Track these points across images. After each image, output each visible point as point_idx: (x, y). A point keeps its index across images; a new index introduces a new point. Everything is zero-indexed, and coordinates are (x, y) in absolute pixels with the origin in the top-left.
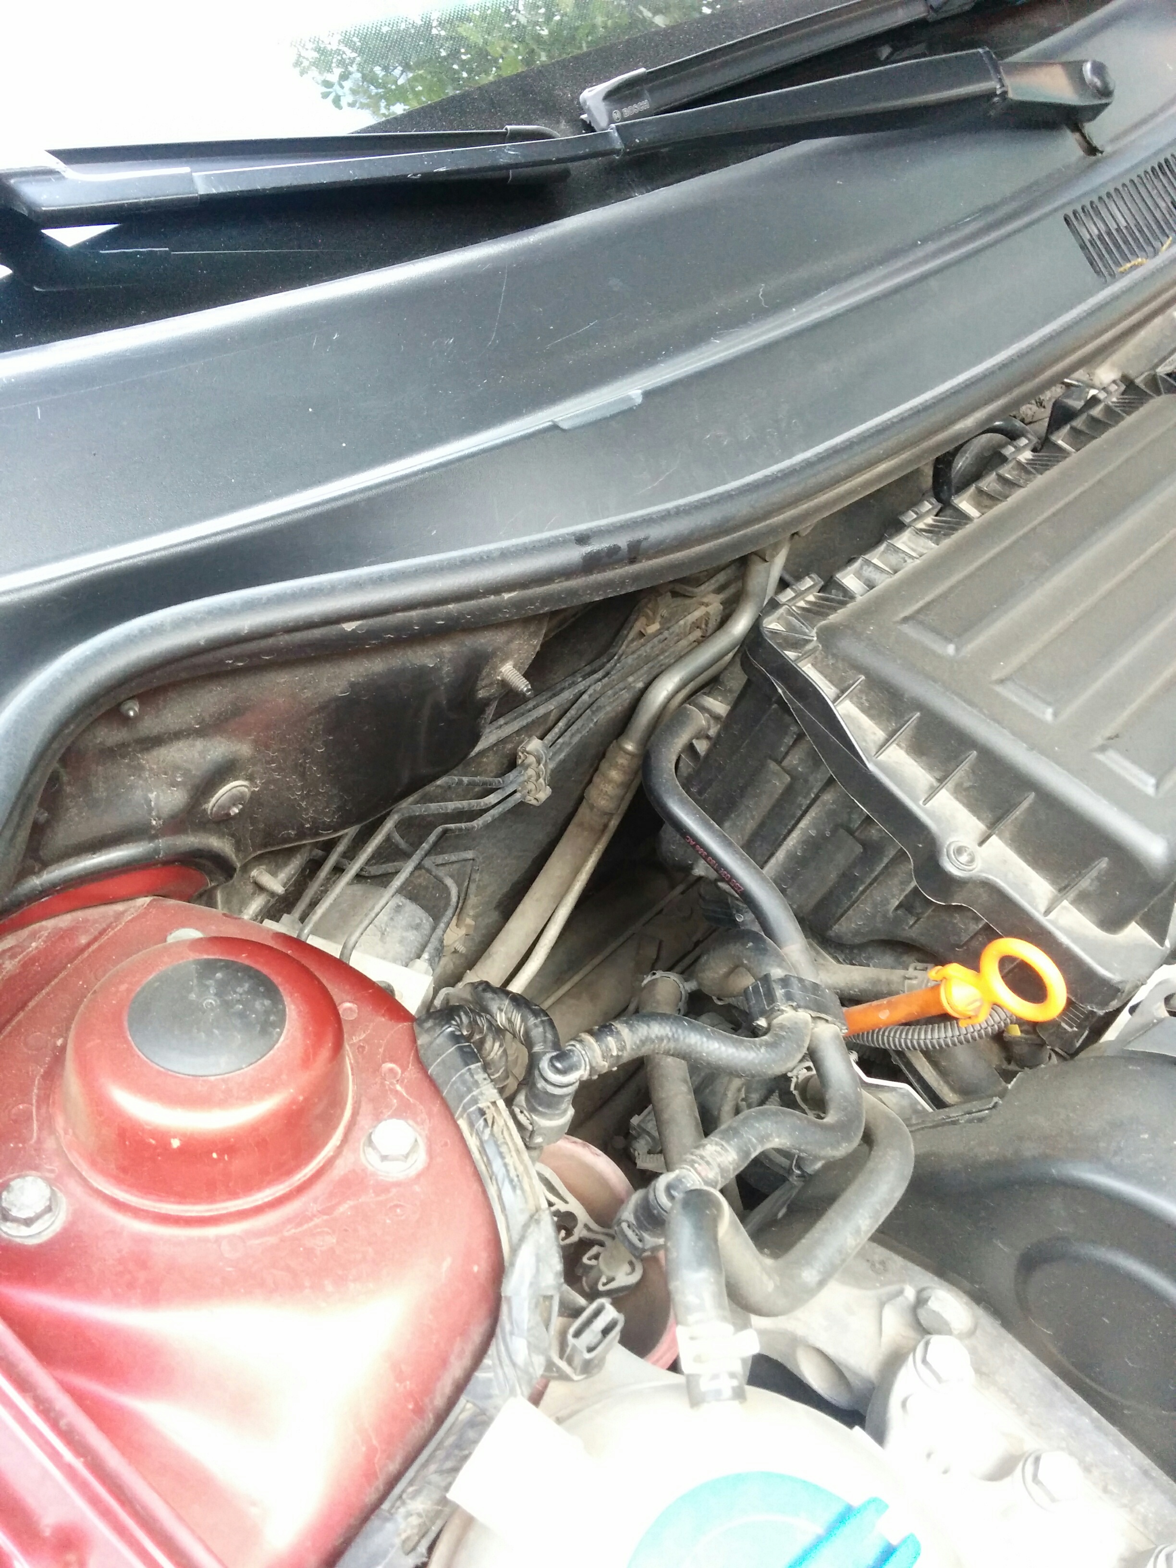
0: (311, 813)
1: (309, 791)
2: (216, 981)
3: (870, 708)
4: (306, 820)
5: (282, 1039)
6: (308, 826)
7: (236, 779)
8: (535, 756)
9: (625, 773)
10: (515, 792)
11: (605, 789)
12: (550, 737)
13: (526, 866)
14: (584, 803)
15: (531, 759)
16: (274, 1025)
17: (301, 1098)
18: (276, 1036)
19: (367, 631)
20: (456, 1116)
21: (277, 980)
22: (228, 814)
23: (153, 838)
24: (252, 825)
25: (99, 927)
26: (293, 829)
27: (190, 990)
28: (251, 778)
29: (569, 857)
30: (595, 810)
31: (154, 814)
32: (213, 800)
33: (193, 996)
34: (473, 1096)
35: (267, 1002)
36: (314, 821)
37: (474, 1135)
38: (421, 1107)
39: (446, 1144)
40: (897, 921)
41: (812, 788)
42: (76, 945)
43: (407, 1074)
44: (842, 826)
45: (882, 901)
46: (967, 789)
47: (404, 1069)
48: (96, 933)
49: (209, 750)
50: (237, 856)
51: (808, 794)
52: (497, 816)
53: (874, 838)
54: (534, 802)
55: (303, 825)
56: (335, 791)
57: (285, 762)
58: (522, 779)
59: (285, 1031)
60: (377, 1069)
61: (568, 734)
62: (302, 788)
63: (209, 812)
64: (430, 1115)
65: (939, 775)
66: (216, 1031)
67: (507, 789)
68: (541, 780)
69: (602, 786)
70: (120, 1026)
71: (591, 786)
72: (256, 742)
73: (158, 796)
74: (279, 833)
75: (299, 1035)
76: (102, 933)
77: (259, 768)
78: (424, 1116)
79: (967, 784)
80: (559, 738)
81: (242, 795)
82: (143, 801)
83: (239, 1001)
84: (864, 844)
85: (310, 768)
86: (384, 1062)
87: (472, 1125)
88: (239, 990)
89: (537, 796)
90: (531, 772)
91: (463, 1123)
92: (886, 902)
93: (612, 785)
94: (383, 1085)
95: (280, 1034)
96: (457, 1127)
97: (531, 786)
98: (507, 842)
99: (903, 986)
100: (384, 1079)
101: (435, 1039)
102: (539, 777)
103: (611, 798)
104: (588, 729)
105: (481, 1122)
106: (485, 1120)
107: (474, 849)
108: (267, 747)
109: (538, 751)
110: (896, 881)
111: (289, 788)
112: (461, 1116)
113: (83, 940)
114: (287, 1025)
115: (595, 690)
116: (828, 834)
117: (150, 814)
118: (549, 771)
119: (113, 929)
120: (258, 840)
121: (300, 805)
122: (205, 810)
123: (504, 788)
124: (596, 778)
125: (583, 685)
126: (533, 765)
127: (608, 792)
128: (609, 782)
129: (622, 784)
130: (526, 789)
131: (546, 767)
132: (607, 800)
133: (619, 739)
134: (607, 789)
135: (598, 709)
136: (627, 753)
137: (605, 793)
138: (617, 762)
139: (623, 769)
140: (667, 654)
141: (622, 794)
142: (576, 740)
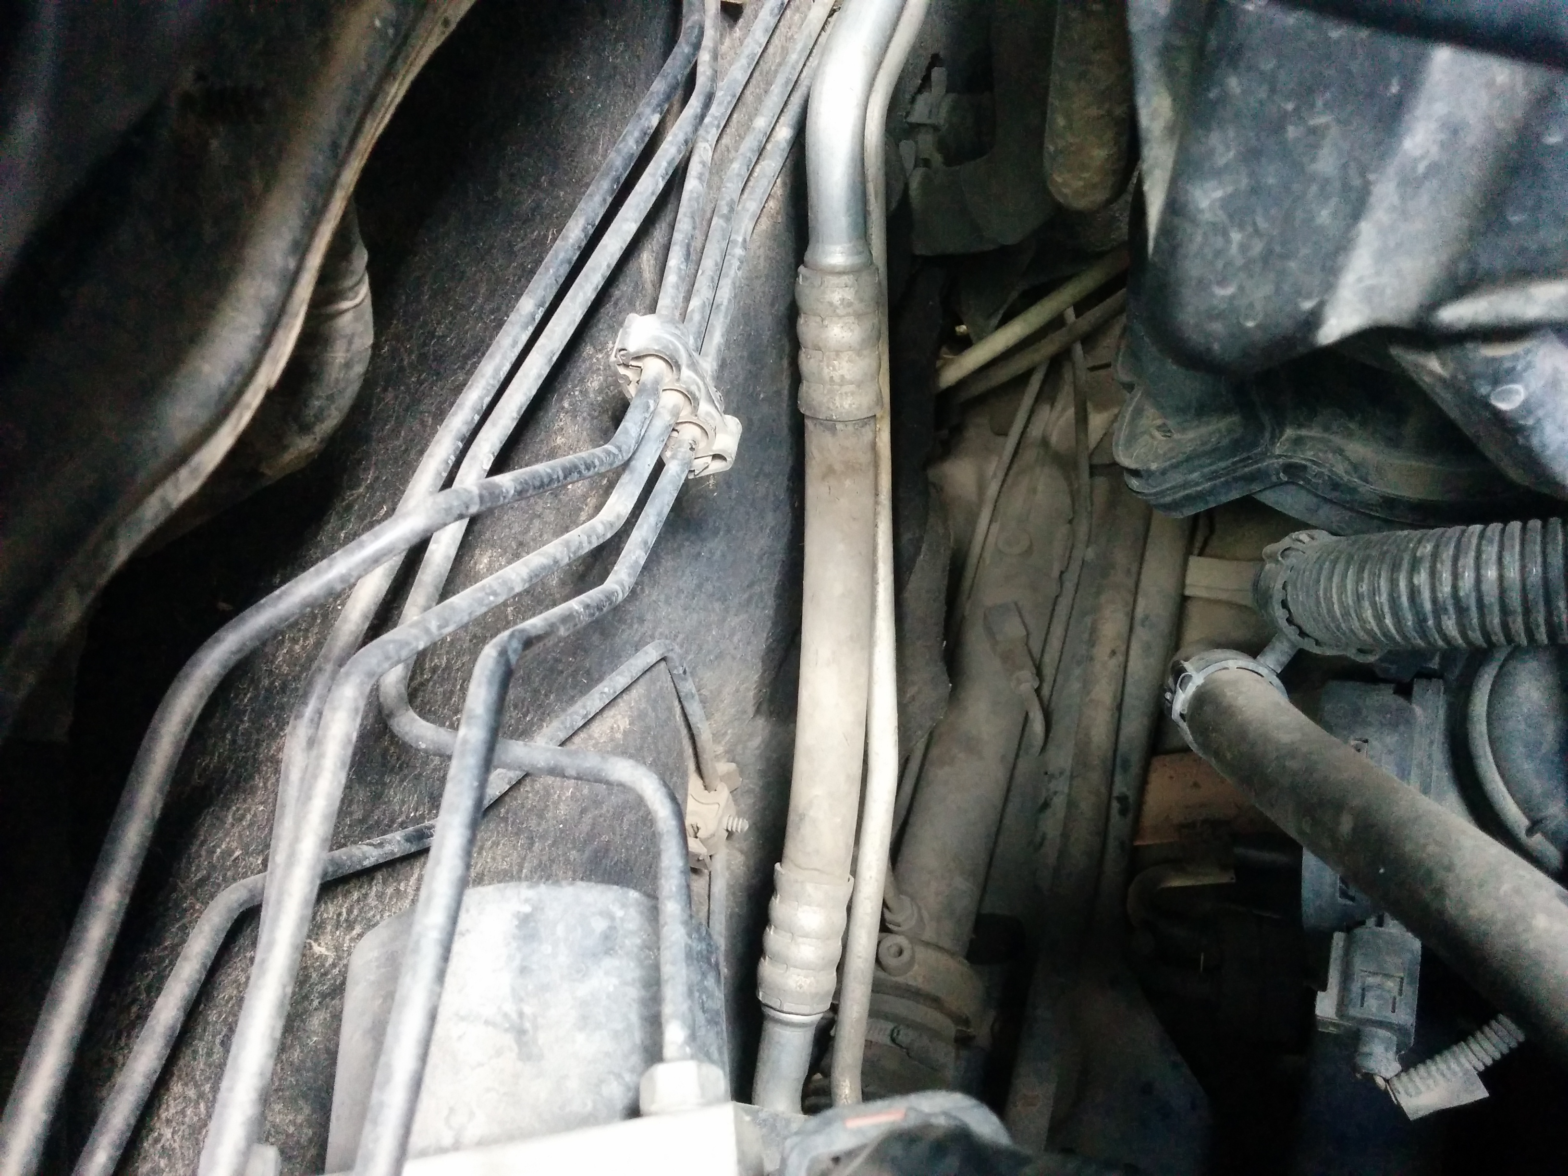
8: (658, 355)
9: (859, 316)
10: (660, 465)
11: (836, 375)
12: (665, 301)
13: (769, 612)
14: (809, 424)
15: (653, 367)
29: (841, 547)
30: (839, 426)
52: (652, 540)
54: (717, 466)
58: (658, 424)
61: (703, 283)
67: (639, 462)
68: (704, 407)
69: (826, 372)
71: (804, 388)
80: (687, 299)
89: (717, 448)
90: (670, 400)
93: (845, 356)
97: (688, 432)
98: (709, 587)
102: (694, 401)
103: (859, 384)
104: (737, 264)
107: (652, 637)
109: (657, 339)
115: (704, 164)
118: (709, 380)
123: (633, 463)
124: (808, 363)
125: (671, 143)
126: (667, 380)
127: (848, 377)
128: (838, 353)
129: (865, 343)
130: (680, 444)
131: (696, 371)
132: (853, 393)
133: (808, 256)
134: (841, 372)
135: (732, 210)
136: (841, 273)
137: (843, 381)
138: (831, 304)
139: (850, 310)
140: (799, 46)
141: (875, 364)
142: (725, 293)
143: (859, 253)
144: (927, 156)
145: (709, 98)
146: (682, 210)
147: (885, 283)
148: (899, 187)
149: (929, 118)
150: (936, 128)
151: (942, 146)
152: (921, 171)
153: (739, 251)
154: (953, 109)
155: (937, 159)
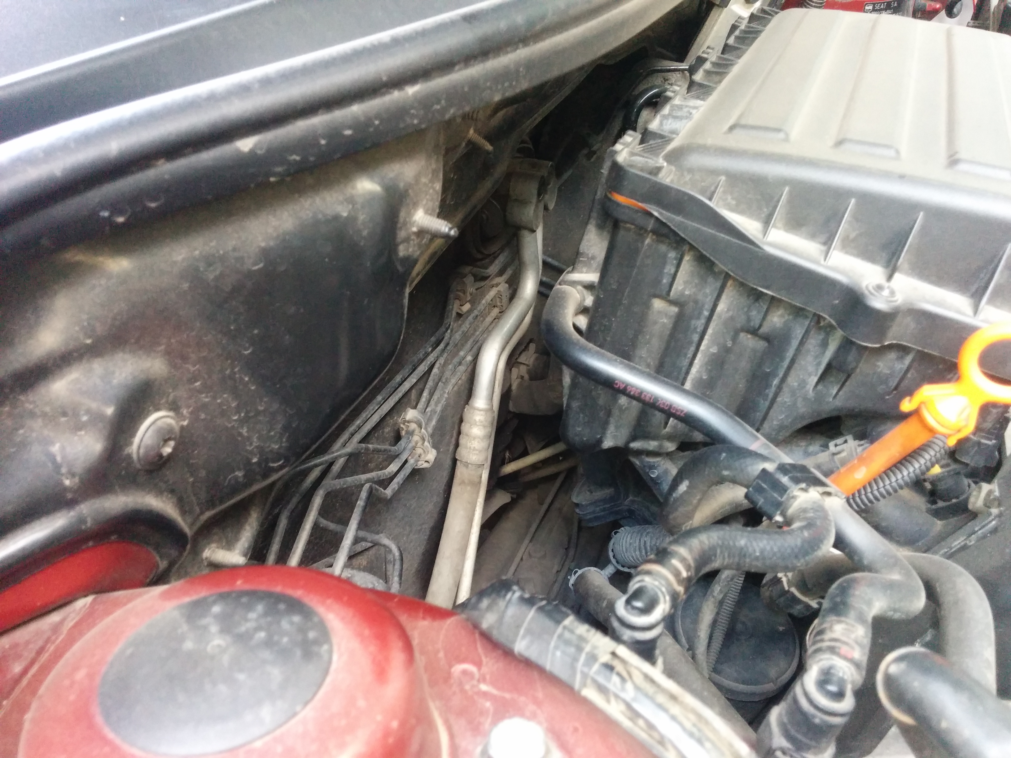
0: (256, 442)
1: (247, 412)
2: (216, 617)
3: (737, 205)
4: (251, 452)
5: (335, 657)
6: (255, 460)
7: (158, 409)
8: (415, 422)
9: (484, 427)
10: (406, 461)
11: (472, 446)
12: (420, 406)
14: (458, 463)
15: (413, 426)
16: (317, 642)
17: (395, 724)
18: (326, 657)
19: (269, 150)
20: (577, 686)
21: (298, 593)
22: (161, 456)
23: (70, 504)
24: (192, 475)
25: (34, 647)
26: (239, 469)
27: (182, 639)
28: (174, 407)
30: (470, 466)
31: (64, 470)
32: (136, 440)
33: (189, 645)
34: (587, 654)
35: (296, 619)
36: (261, 450)
37: (613, 699)
38: (522, 699)
39: (576, 730)
40: (819, 398)
41: (703, 306)
42: (9, 676)
43: (484, 669)
44: (743, 330)
45: (799, 385)
46: (854, 240)
47: (479, 664)
48: (33, 654)
49: (113, 373)
50: (184, 520)
51: (700, 313)
52: (400, 484)
53: (778, 325)
54: (426, 465)
55: (249, 462)
56: (275, 406)
57: (210, 377)
58: (411, 445)
59: (335, 648)
60: (448, 677)
61: (432, 403)
62: (238, 410)
63: (135, 456)
64: (537, 703)
65: (823, 238)
66: (241, 677)
67: (401, 456)
68: (426, 443)
69: (469, 444)
70: (91, 726)
71: (459, 449)
72: (168, 353)
73: (63, 448)
74: (225, 478)
75: (355, 644)
76: (40, 652)
77: (182, 392)
78: (531, 707)
79: (853, 235)
80: (427, 407)
81: (170, 430)
82: (44, 458)
83: (258, 629)
84: (767, 338)
85: (241, 379)
86: (451, 666)
87: (602, 690)
88: (252, 615)
89: (427, 459)
90: (416, 438)
91: (590, 693)
92: (803, 384)
93: (477, 440)
94: (463, 691)
95: (330, 652)
96: (585, 702)
97: (419, 451)
99: (834, 462)
100: (461, 684)
101: (504, 612)
102: (424, 440)
103: (480, 451)
104: (444, 399)
105: (615, 679)
106: (619, 674)
108: (184, 358)
109: (416, 417)
110: (810, 358)
111: (223, 413)
112: (584, 685)
113: (17, 668)
114: (335, 640)
115: (440, 364)
116: (729, 344)
117: (59, 473)
118: (429, 435)
119: (54, 642)
120: (203, 495)
121: (240, 434)
122: (129, 456)
123: (400, 456)
124: (463, 440)
125: (433, 357)
126: (416, 431)
127: (476, 448)
128: (474, 438)
129: (484, 437)
130: (415, 454)
131: (426, 431)
132: (477, 454)
133: (470, 402)
134: (474, 446)
135: (446, 381)
136: (480, 410)
137: (474, 449)
138: (475, 420)
139: (481, 424)
140: (480, 330)
141: (487, 445)
142: (439, 409)
143: (489, 405)
144: (523, 375)
145: (448, 344)
146: (430, 378)
147: (496, 417)
148: (508, 385)
149: (526, 361)
150: (528, 365)
151: (529, 372)
152: (519, 380)
153: (446, 395)
154: (537, 359)
155: (526, 377)
